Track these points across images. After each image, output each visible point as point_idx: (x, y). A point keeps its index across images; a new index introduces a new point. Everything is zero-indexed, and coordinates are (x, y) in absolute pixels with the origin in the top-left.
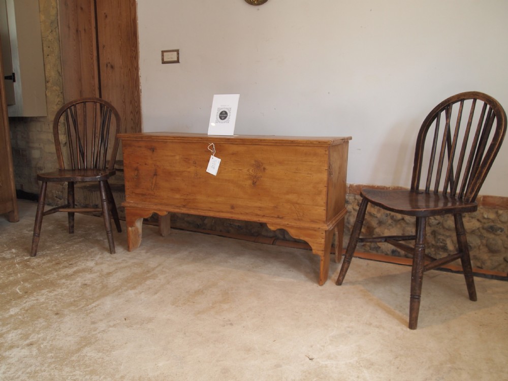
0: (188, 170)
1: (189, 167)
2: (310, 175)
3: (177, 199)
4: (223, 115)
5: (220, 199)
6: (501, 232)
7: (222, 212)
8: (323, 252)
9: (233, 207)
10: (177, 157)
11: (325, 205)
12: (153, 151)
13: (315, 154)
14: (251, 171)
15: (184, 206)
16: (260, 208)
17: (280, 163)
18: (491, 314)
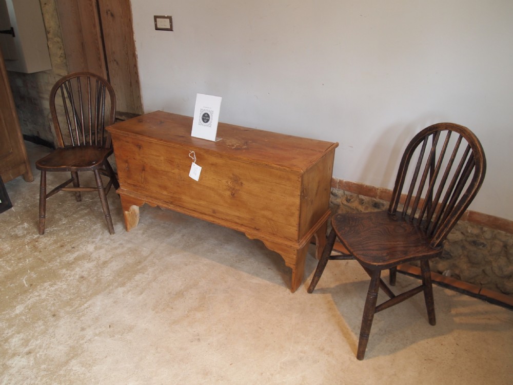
0: (173, 171)
1: (173, 169)
2: (283, 197)
3: (165, 195)
4: (206, 118)
5: (202, 202)
6: (484, 247)
7: (205, 214)
8: (295, 266)
9: (214, 212)
10: (162, 158)
11: (297, 226)
12: (140, 148)
13: (289, 179)
14: (229, 183)
15: (172, 203)
16: (239, 217)
17: (256, 181)
18: (442, 345)
